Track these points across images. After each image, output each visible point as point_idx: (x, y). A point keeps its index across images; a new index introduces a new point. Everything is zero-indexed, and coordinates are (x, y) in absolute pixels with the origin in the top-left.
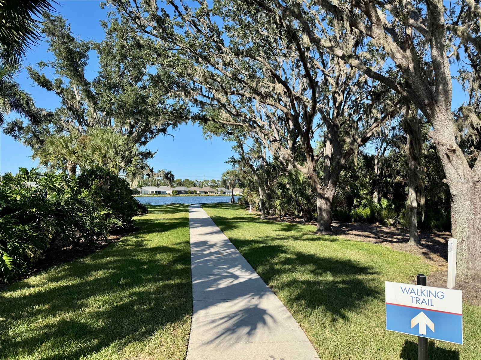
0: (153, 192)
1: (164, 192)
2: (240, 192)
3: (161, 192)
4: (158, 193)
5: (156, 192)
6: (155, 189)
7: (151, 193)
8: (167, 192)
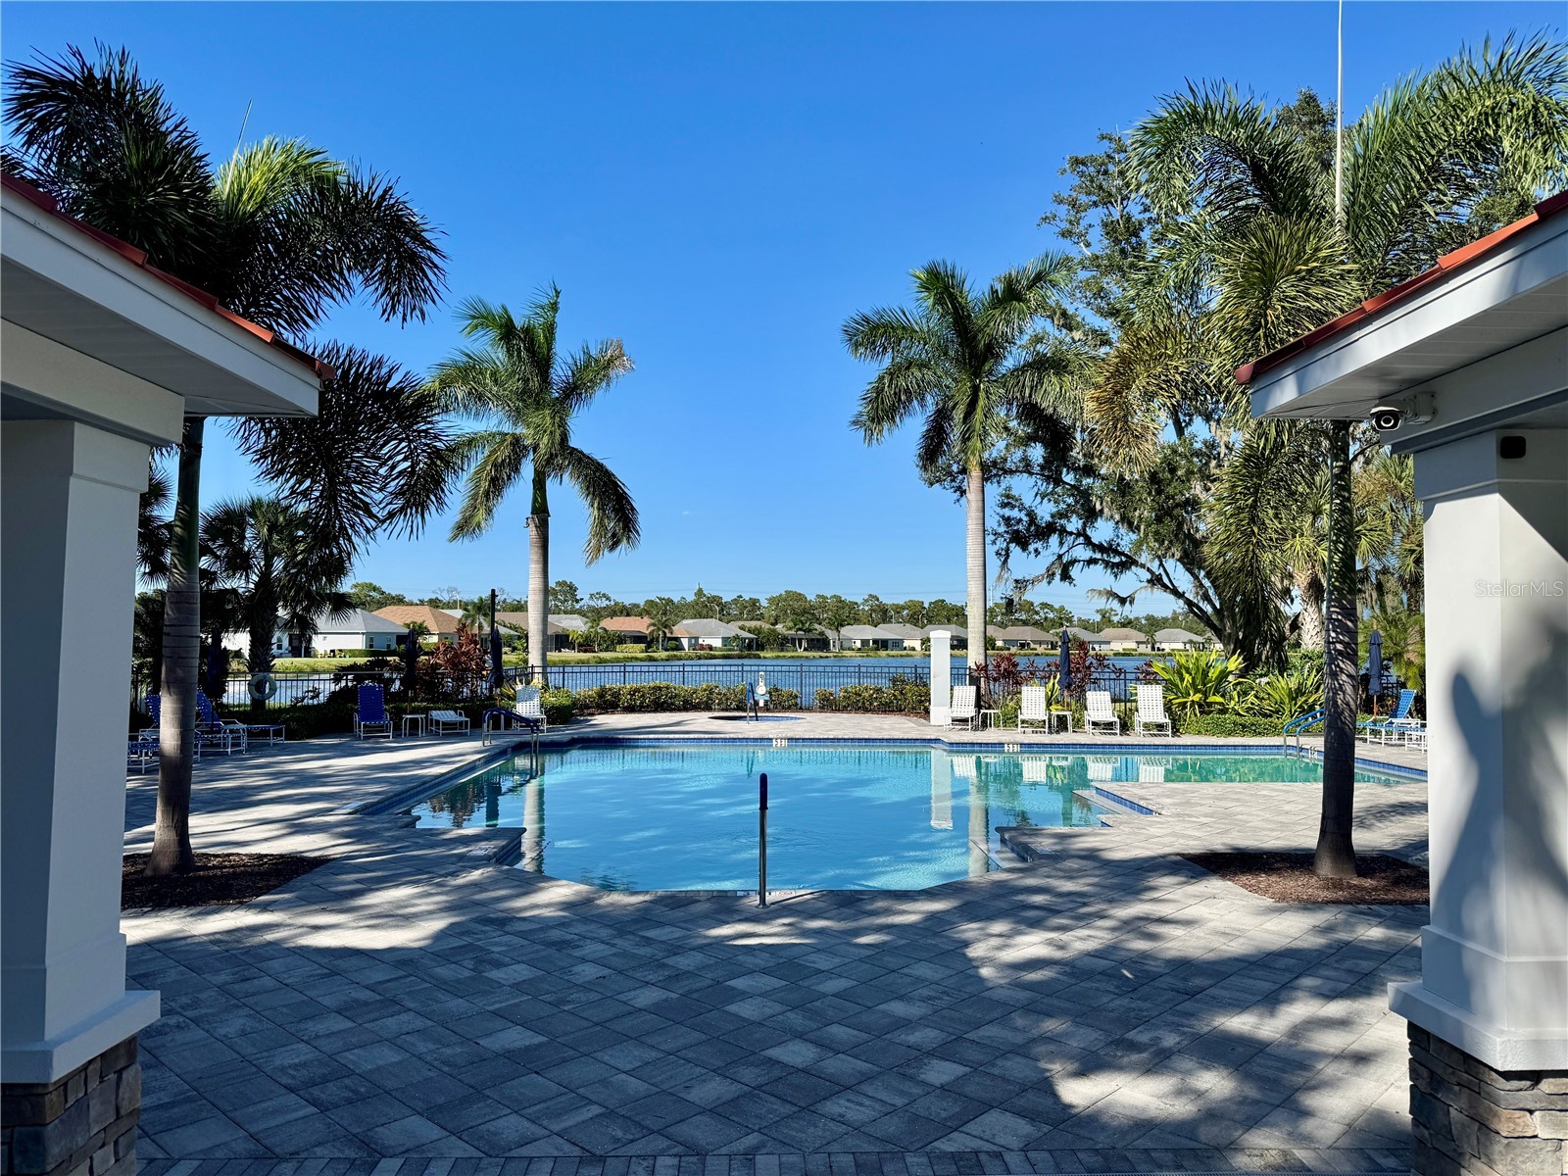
0: (865, 642)
1: (897, 644)
2: (1138, 643)
3: (890, 644)
4: (881, 644)
5: (875, 642)
6: (871, 633)
7: (858, 644)
8: (906, 644)
